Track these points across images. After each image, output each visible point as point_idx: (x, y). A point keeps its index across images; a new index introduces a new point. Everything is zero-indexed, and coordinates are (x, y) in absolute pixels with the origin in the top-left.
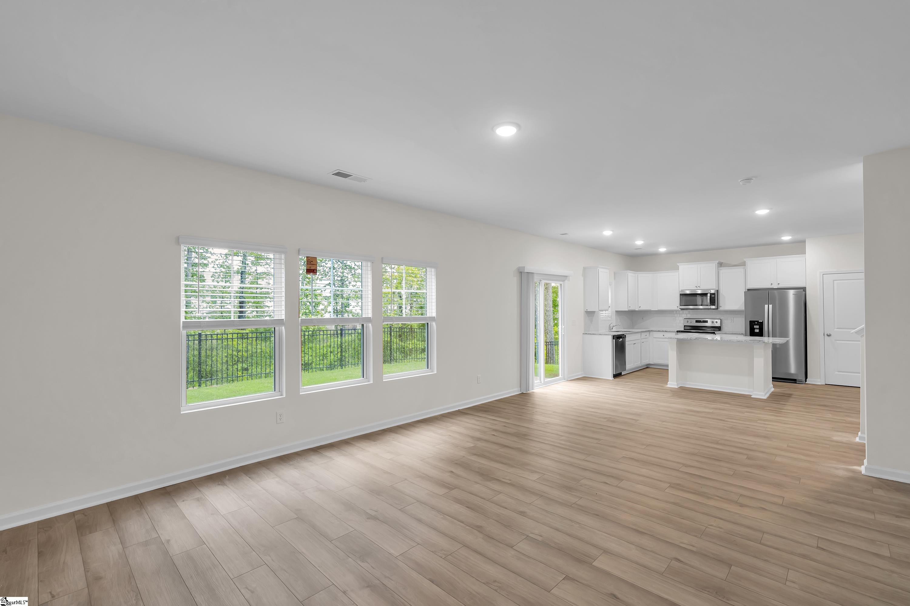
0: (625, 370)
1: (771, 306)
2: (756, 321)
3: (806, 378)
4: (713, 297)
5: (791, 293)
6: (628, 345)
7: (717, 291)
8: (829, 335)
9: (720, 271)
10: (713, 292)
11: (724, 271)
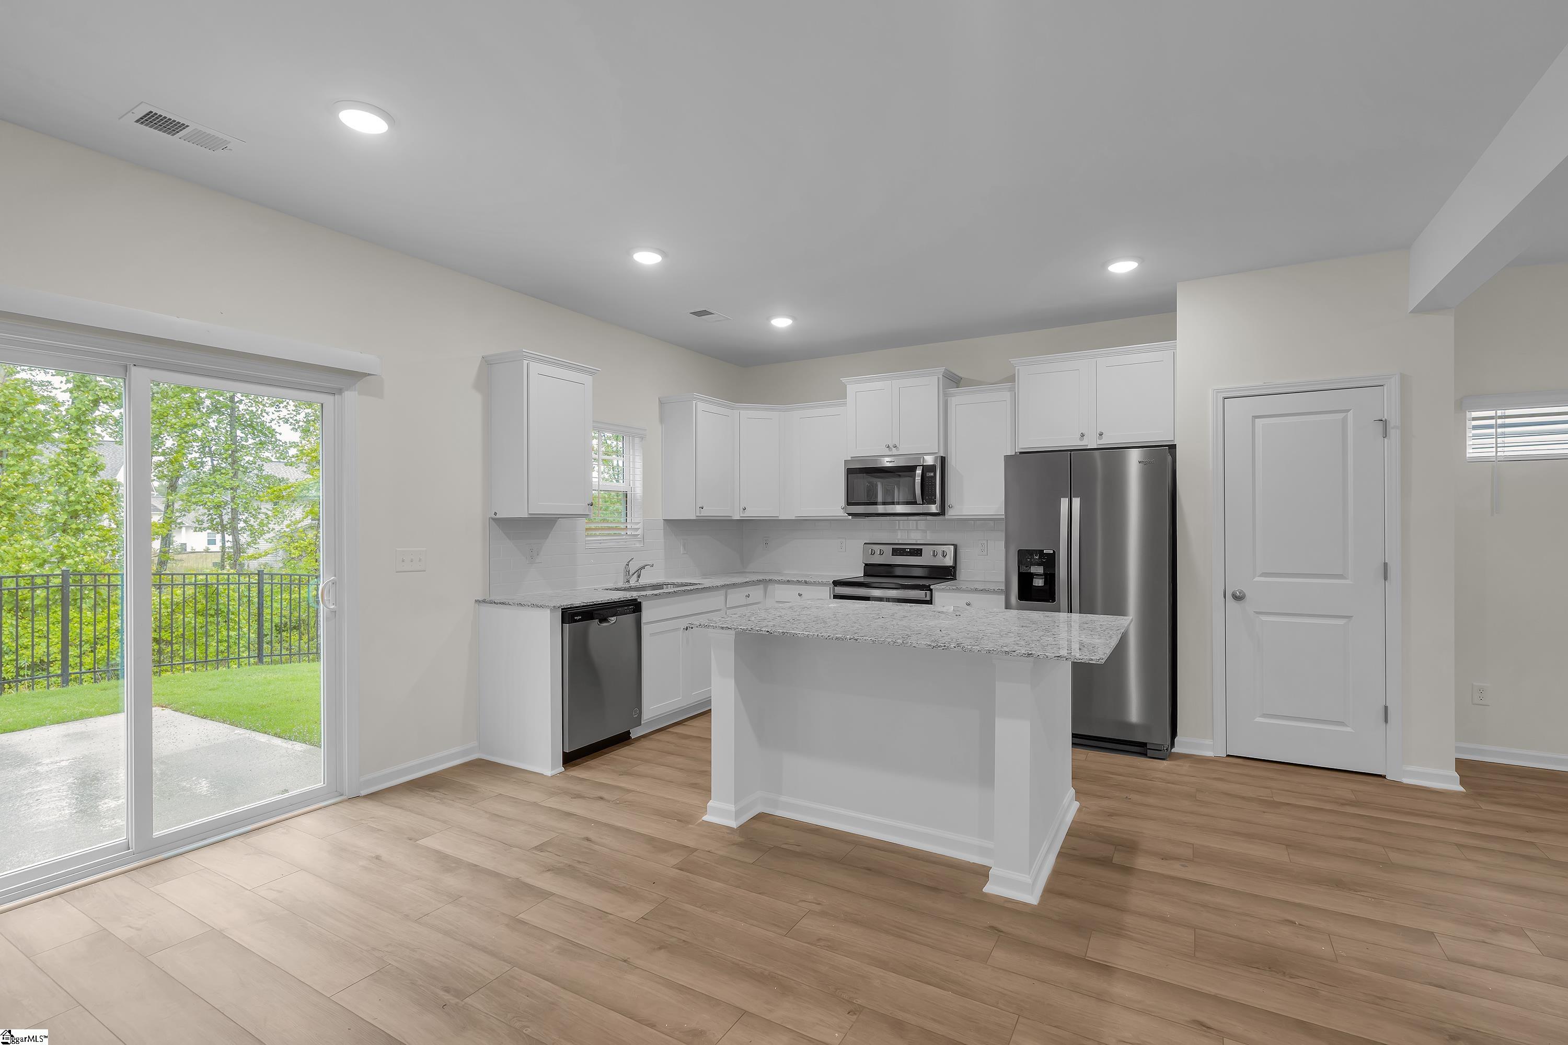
0: (638, 722)
1: (1076, 502)
2: (1036, 552)
3: (1174, 733)
4: (932, 477)
5: (1134, 458)
6: (652, 635)
7: (943, 460)
8: (1238, 598)
9: (949, 399)
10: (929, 460)
11: (960, 400)
